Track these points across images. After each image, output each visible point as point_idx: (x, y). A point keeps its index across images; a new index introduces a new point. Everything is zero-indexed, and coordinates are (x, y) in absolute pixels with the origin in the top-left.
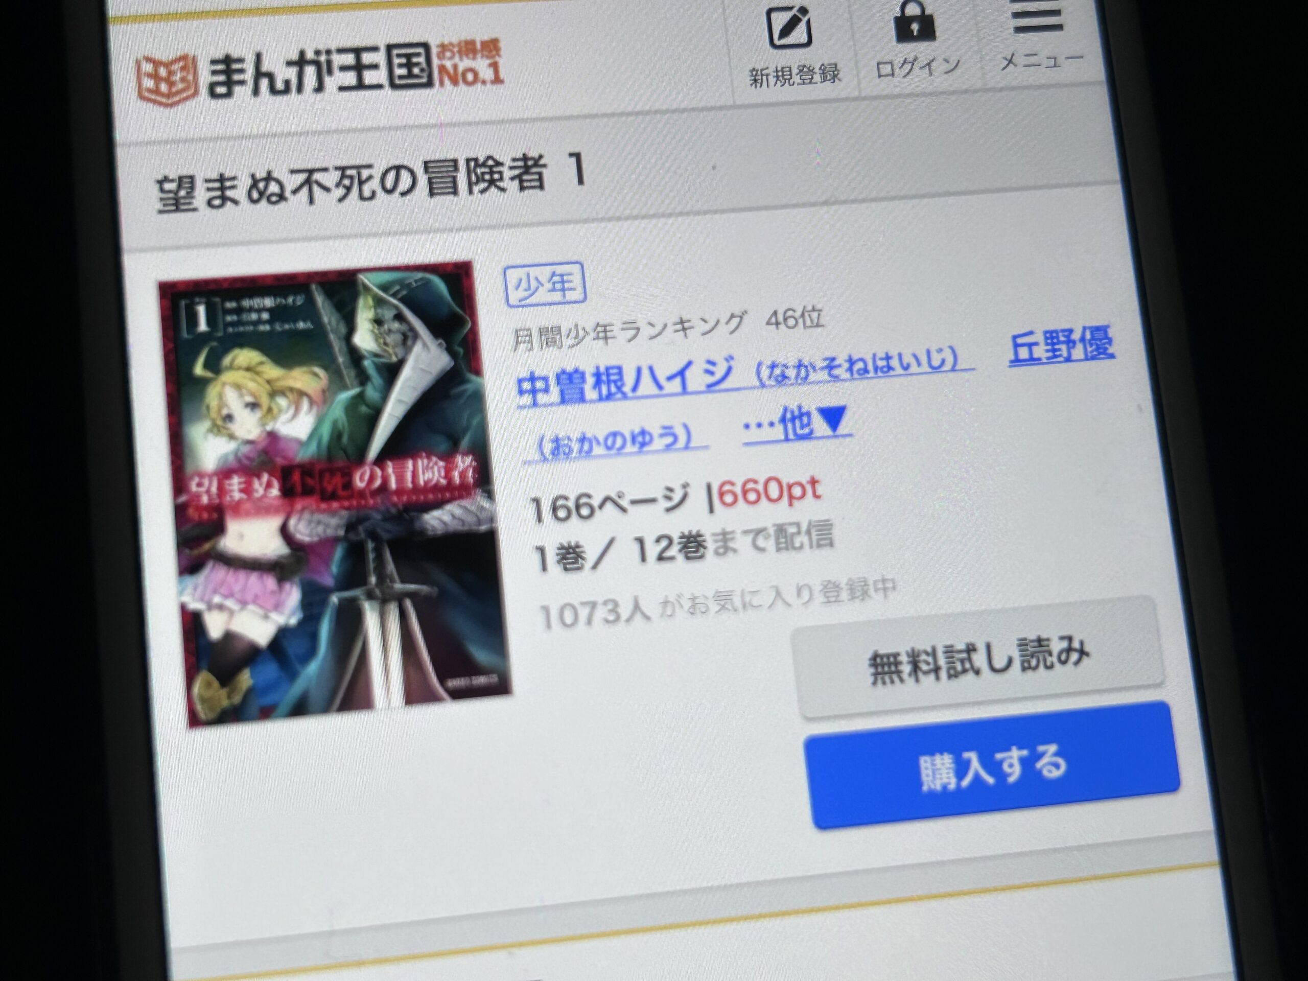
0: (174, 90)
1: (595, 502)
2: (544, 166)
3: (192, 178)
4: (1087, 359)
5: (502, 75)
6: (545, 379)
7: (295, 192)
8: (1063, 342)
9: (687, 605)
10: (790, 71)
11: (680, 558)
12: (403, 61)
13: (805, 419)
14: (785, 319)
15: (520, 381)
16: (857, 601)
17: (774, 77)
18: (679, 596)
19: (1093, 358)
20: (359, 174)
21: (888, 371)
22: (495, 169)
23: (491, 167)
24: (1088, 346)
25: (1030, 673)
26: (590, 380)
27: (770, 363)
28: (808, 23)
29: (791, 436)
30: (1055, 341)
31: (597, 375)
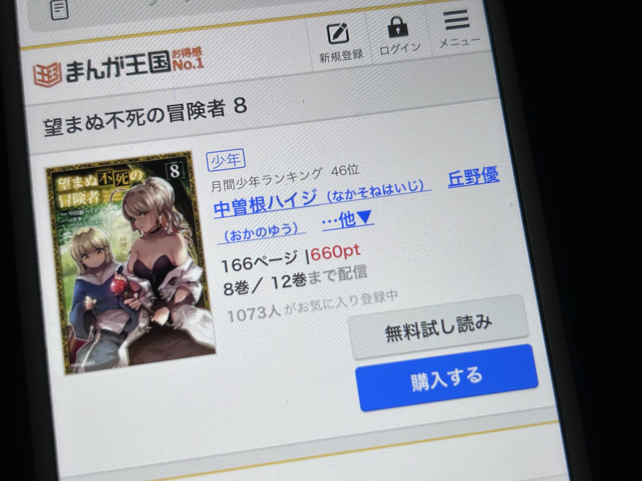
0: (51, 79)
1: (253, 261)
2: (224, 105)
3: (60, 119)
4: (486, 183)
5: (203, 64)
6: (227, 204)
7: (107, 123)
8: (474, 175)
9: (298, 308)
10: (339, 54)
11: (294, 285)
12: (156, 60)
13: (351, 218)
14: (340, 171)
15: (215, 206)
16: (379, 303)
17: (331, 57)
18: (294, 304)
19: (489, 182)
20: (137, 113)
21: (390, 193)
22: (201, 108)
23: (199, 107)
24: (486, 176)
25: (463, 333)
26: (249, 204)
27: (334, 192)
28: (347, 31)
29: (345, 226)
30: (470, 175)
31: (252, 201)
